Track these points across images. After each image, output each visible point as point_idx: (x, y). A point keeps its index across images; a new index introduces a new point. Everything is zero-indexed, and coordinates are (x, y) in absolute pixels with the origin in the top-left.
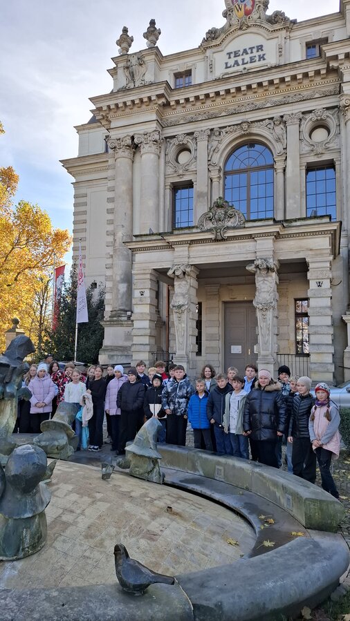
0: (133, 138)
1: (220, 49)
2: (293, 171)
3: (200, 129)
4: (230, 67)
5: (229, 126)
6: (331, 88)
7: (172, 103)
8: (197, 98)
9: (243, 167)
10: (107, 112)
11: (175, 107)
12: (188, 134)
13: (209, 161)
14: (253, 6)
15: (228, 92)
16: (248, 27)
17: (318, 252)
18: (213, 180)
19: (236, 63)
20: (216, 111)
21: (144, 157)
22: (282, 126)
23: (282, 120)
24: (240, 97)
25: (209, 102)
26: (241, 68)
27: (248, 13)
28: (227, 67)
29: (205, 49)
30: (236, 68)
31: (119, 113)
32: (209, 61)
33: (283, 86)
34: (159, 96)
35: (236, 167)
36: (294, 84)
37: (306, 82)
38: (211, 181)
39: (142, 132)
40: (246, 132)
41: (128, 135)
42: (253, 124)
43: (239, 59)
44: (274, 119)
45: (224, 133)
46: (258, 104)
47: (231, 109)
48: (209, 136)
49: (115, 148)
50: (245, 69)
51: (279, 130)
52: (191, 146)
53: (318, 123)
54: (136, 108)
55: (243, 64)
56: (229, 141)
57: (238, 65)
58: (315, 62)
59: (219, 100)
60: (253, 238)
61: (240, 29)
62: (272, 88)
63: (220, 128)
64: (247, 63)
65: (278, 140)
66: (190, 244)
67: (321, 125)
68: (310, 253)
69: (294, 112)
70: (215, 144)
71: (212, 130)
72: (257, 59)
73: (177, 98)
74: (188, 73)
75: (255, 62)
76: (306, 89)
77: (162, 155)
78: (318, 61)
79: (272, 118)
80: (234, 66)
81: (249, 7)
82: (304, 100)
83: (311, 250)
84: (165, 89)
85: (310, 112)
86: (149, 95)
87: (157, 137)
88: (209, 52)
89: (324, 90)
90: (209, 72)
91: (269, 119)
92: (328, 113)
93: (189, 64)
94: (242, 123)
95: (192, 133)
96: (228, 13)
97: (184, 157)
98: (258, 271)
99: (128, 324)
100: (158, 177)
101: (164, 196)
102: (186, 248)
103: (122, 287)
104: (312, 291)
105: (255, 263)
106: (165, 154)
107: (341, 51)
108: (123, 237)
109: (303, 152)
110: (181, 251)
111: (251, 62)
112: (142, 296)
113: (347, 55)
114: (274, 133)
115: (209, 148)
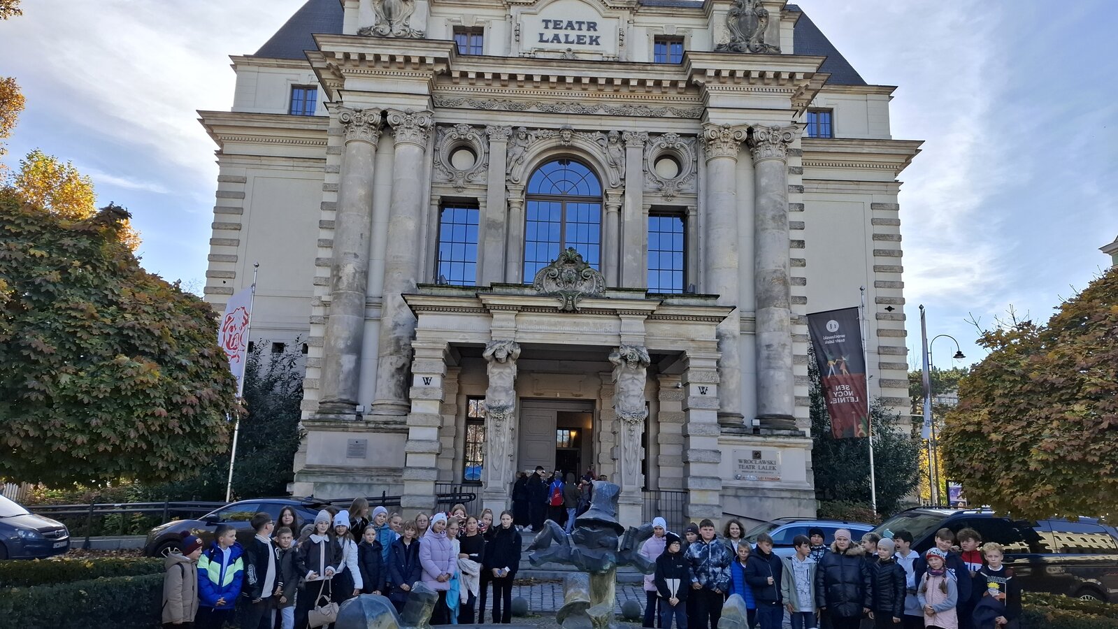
0: (384, 114)
1: (533, 11)
2: (633, 213)
3: (496, 124)
4: (547, 41)
5: (542, 129)
6: (689, 108)
7: (456, 75)
8: (496, 76)
9: (555, 192)
10: (342, 62)
11: (458, 81)
12: (475, 126)
13: (507, 174)
15: (545, 79)
17: (702, 345)
18: (512, 205)
19: (556, 38)
20: (523, 102)
21: (400, 149)
22: (619, 146)
23: (621, 138)
24: (561, 90)
25: (513, 87)
26: (563, 47)
28: (541, 41)
29: (509, 5)
30: (555, 46)
31: (363, 68)
32: (514, 25)
33: (624, 91)
34: (438, 60)
35: (545, 190)
36: (641, 92)
37: (656, 92)
38: (509, 205)
39: (401, 108)
40: (567, 144)
41: (377, 109)
42: (577, 134)
43: (561, 33)
44: (610, 135)
45: (534, 138)
46: (588, 106)
47: (548, 103)
48: (510, 137)
49: (348, 122)
50: (569, 50)
51: (615, 150)
52: (479, 145)
53: (667, 152)
54: (394, 69)
55: (567, 42)
56: (538, 151)
57: (559, 42)
58: (673, 69)
59: (529, 87)
60: (618, 315)
62: (609, 90)
63: (528, 128)
64: (572, 43)
65: (614, 165)
66: (519, 311)
67: (669, 154)
68: (691, 344)
69: (639, 130)
70: (519, 150)
71: (515, 128)
72: (587, 40)
73: (464, 69)
74: (478, 31)
75: (585, 43)
76: (656, 102)
77: (430, 150)
78: (677, 69)
79: (606, 132)
80: (552, 42)
82: (651, 117)
83: (693, 340)
84: (450, 53)
85: (659, 134)
86: (423, 54)
87: (428, 122)
88: (514, 11)
89: (679, 108)
90: (513, 41)
91: (602, 132)
92: (682, 141)
93: (481, 19)
94: (563, 129)
95: (484, 127)
97: (462, 160)
98: (624, 364)
99: (359, 427)
100: (422, 185)
101: (430, 215)
102: (513, 317)
103: (348, 361)
104: (694, 399)
105: (622, 351)
106: (434, 150)
107: (711, 65)
108: (355, 274)
109: (647, 189)
110: (503, 320)
111: (578, 43)
112: (427, 386)
113: (718, 73)
114: (608, 155)
115: (510, 155)
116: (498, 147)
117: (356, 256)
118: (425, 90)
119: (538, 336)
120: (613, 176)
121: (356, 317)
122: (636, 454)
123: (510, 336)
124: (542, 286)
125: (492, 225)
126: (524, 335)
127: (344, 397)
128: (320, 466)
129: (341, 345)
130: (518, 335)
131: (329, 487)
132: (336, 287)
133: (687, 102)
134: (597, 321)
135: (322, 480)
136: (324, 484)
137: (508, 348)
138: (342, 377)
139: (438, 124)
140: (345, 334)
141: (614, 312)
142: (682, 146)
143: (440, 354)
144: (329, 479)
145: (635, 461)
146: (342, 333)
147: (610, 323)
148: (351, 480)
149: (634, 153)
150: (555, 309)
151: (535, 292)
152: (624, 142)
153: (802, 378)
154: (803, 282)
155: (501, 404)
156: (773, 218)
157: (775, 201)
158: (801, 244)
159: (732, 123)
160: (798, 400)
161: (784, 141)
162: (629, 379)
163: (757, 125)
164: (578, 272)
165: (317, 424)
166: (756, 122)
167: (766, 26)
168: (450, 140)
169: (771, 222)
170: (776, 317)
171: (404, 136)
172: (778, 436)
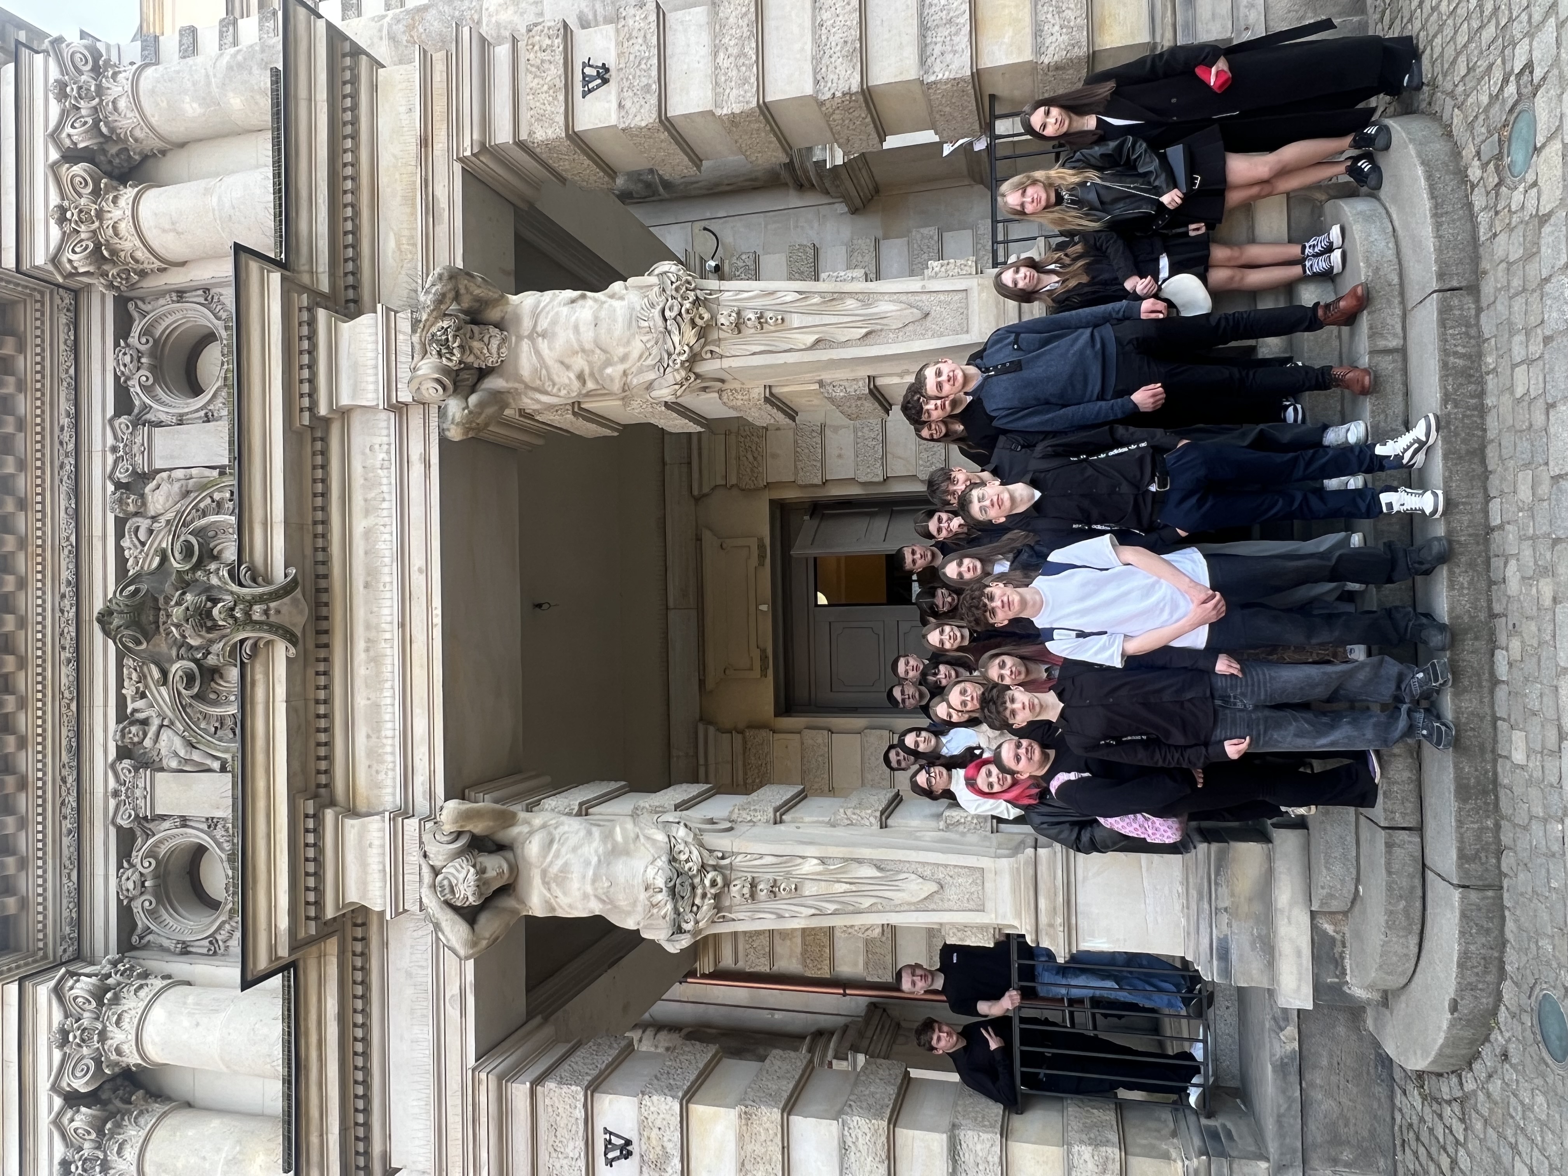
0: (73, 1100)
3: (112, 801)
5: (120, 685)
12: (123, 854)
17: (438, 107)
22: (147, 488)
23: (131, 486)
41: (60, 1119)
51: (158, 497)
60: (320, 420)
63: (120, 719)
67: (183, 363)
68: (438, 144)
69: (110, 443)
77: (180, 968)
79: (120, 524)
83: (426, 141)
91: (120, 535)
95: (123, 834)
102: (352, 826)
104: (628, 104)
106: (181, 954)
112: (634, 1148)
115: (178, 763)
116: (165, 794)
118: (11, 993)
122: (842, 295)
130: (422, 804)
133: (45, 329)
139: (122, 946)
141: (308, 433)
142: (147, 333)
143: (520, 1092)
145: (867, 299)
147: (360, 453)
149: (166, 450)
152: (140, 477)
155: (660, 882)
159: (54, 205)
161: (95, 69)
162: (538, 353)
163: (57, 139)
164: (184, 584)
166: (50, 142)
168: (159, 915)
171: (125, 1048)
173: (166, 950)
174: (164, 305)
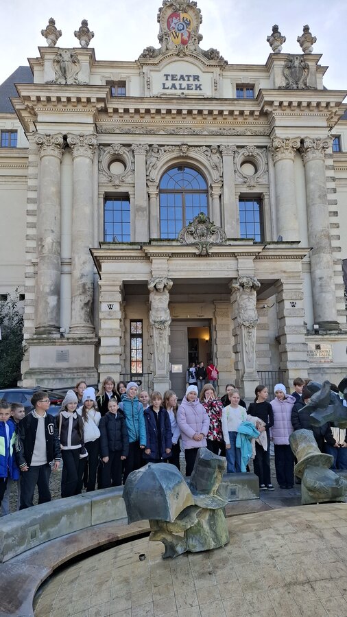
0: (65, 138)
1: (157, 69)
2: (229, 198)
3: (138, 143)
4: (168, 88)
5: (168, 146)
6: (261, 129)
7: (110, 110)
8: (137, 111)
9: (178, 187)
10: (35, 103)
11: (112, 115)
12: (124, 145)
13: (147, 176)
14: (189, 37)
15: (169, 112)
16: (185, 55)
17: (291, 274)
18: (151, 196)
19: (174, 86)
20: (155, 128)
21: (77, 160)
22: (218, 155)
23: (219, 150)
24: (179, 119)
25: (148, 118)
26: (179, 92)
27: (184, 42)
28: (164, 88)
29: (142, 65)
30: (173, 91)
31: (49, 107)
32: (146, 78)
33: (220, 118)
34: (99, 100)
35: (171, 187)
36: (230, 119)
37: (240, 119)
38: (149, 196)
39: (77, 133)
40: (185, 155)
41: (60, 133)
42: (191, 148)
43: (177, 83)
44: (212, 147)
46: (197, 130)
47: (170, 129)
49: (42, 144)
50: (183, 94)
51: (215, 158)
52: (128, 157)
53: (248, 159)
54: (70, 107)
55: (181, 89)
56: (166, 160)
57: (176, 89)
58: (251, 103)
59: (158, 118)
61: (178, 55)
62: (210, 118)
63: (159, 145)
64: (184, 89)
65: (216, 167)
66: (170, 257)
67: (250, 160)
68: (283, 274)
69: (230, 144)
70: (154, 160)
71: (150, 146)
72: (194, 87)
73: (116, 106)
74: (122, 84)
75: (192, 89)
76: (240, 125)
77: (96, 161)
78: (254, 103)
79: (209, 146)
80: (171, 89)
81: (185, 37)
82: (238, 135)
84: (107, 94)
85: (243, 147)
86: (89, 96)
87: (94, 141)
88: (145, 69)
89: (255, 129)
90: (146, 89)
91: (206, 146)
92: (258, 151)
93: (123, 76)
94: (182, 145)
95: (130, 145)
96: (165, 37)
97: (117, 168)
98: (241, 288)
99: (62, 342)
100: (93, 184)
101: (98, 204)
102: (166, 261)
103: (52, 300)
104: (288, 311)
105: (240, 280)
106: (99, 162)
107: (276, 98)
108: (53, 243)
109: (237, 183)
110: (160, 264)
111: (188, 89)
112: (111, 310)
113: (281, 103)
114: (211, 161)
115: (148, 163)
116: (140, 159)
117: (53, 231)
118: (91, 120)
119: (183, 273)
120: (215, 175)
121: (55, 271)
122: (253, 348)
123: (165, 274)
124: (184, 239)
125: (139, 209)
126: (173, 273)
127: (51, 323)
128: (39, 369)
129: (47, 290)
130: (170, 273)
131: (46, 382)
132: (40, 252)
133: (260, 125)
134: (221, 261)
135: (41, 377)
136: (42, 380)
137: (165, 281)
138: (49, 310)
139: (100, 144)
140: (49, 283)
141: (234, 255)
142: (258, 154)
143: (118, 289)
144: (45, 376)
145: (253, 352)
146: (47, 283)
147: (230, 263)
148: (60, 376)
149: (228, 159)
150: (194, 255)
151: (180, 244)
152: (221, 153)
153: (341, 298)
154: (338, 237)
155: (162, 319)
156: (319, 197)
157: (320, 186)
158: (336, 213)
159: (290, 136)
160: (339, 312)
161: (323, 148)
162: (245, 299)
163: (307, 137)
164: (208, 229)
165: (35, 341)
166: (306, 135)
167: (308, 75)
168: (108, 155)
169: (318, 199)
170: (325, 260)
171: (79, 152)
172: (330, 334)
173: (99, 158)
174: (265, 160)
